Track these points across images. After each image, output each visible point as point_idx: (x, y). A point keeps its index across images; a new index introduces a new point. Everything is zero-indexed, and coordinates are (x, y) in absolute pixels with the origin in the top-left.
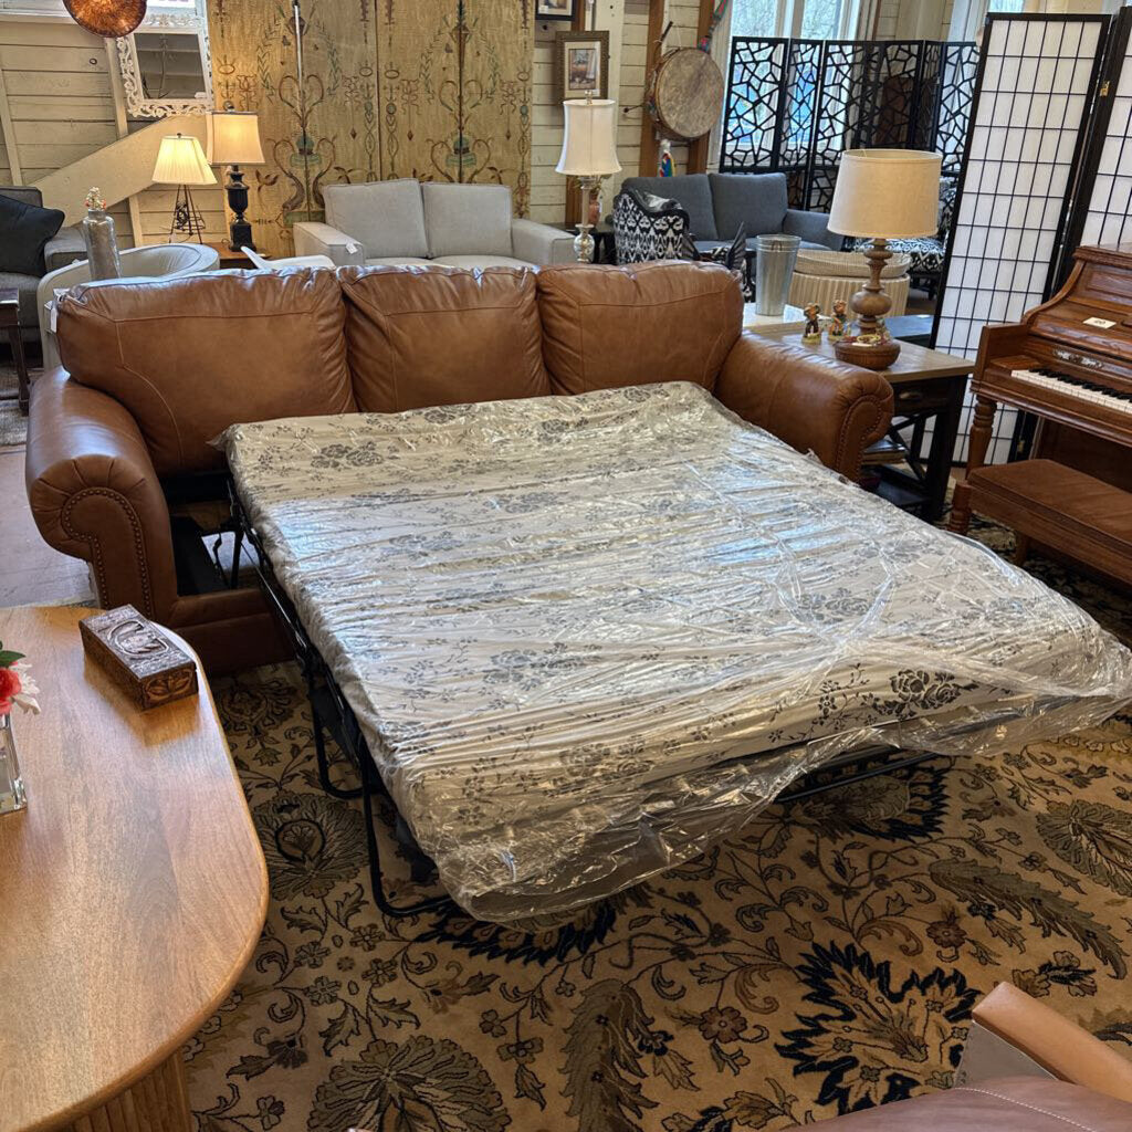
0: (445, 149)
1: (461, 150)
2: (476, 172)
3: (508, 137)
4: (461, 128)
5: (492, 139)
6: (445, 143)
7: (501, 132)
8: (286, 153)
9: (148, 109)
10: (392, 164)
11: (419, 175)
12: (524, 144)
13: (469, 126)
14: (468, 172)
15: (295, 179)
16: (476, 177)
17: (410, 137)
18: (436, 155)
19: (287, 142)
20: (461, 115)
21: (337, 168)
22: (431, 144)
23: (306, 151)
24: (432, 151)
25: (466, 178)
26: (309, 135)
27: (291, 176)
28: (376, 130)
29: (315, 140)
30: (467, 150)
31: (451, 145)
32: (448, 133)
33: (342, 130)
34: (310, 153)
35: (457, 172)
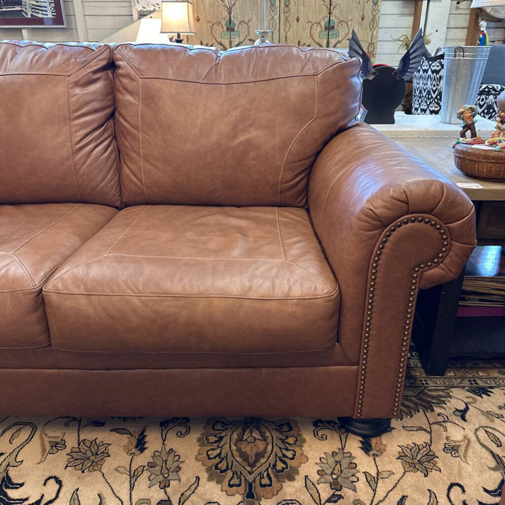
0: (319, 27)
1: (329, 28)
2: (339, 42)
3: (363, 19)
4: (330, 13)
5: (351, 20)
6: (319, 23)
7: (357, 16)
8: (219, 31)
9: (145, 6)
10: (286, 38)
11: (302, 43)
12: (374, 23)
13: (335, 12)
14: (333, 41)
15: (223, 46)
16: (338, 45)
17: (298, 21)
18: (313, 31)
19: (219, 23)
20: (331, 5)
21: (250, 40)
22: (310, 24)
23: (230, 29)
24: (311, 29)
25: (331, 45)
26: (232, 19)
27: (221, 44)
28: (277, 16)
29: (237, 22)
30: (333, 28)
31: (323, 25)
32: (321, 17)
33: (254, 16)
34: (233, 30)
35: (325, 41)
